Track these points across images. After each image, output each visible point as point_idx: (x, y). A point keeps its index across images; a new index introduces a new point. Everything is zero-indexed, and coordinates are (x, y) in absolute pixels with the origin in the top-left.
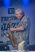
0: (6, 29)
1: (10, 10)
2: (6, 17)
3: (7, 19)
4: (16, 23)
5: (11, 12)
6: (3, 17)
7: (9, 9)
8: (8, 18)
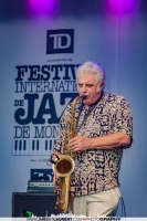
0: (35, 116)
1: (55, 36)
2: (38, 67)
3: (41, 73)
5: (60, 47)
6: (26, 67)
7: (49, 32)
8: (46, 69)
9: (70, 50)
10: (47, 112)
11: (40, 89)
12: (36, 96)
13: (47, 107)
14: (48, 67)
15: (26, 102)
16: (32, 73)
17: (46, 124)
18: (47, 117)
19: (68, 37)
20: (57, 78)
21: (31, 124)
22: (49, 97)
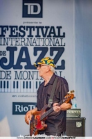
9: (40, 16)
12: (15, 49)
13: (24, 57)
14: (24, 27)
15: (8, 53)
16: (12, 31)
20: (30, 36)
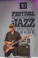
0: (17, 25)
2: (18, 12)
3: (18, 14)
4: (29, 19)
5: (23, 7)
6: (14, 12)
8: (20, 13)
10: (20, 24)
11: (18, 18)
17: (20, 27)
18: (20, 25)
19: (25, 5)
21: (16, 27)
22: (20, 20)
